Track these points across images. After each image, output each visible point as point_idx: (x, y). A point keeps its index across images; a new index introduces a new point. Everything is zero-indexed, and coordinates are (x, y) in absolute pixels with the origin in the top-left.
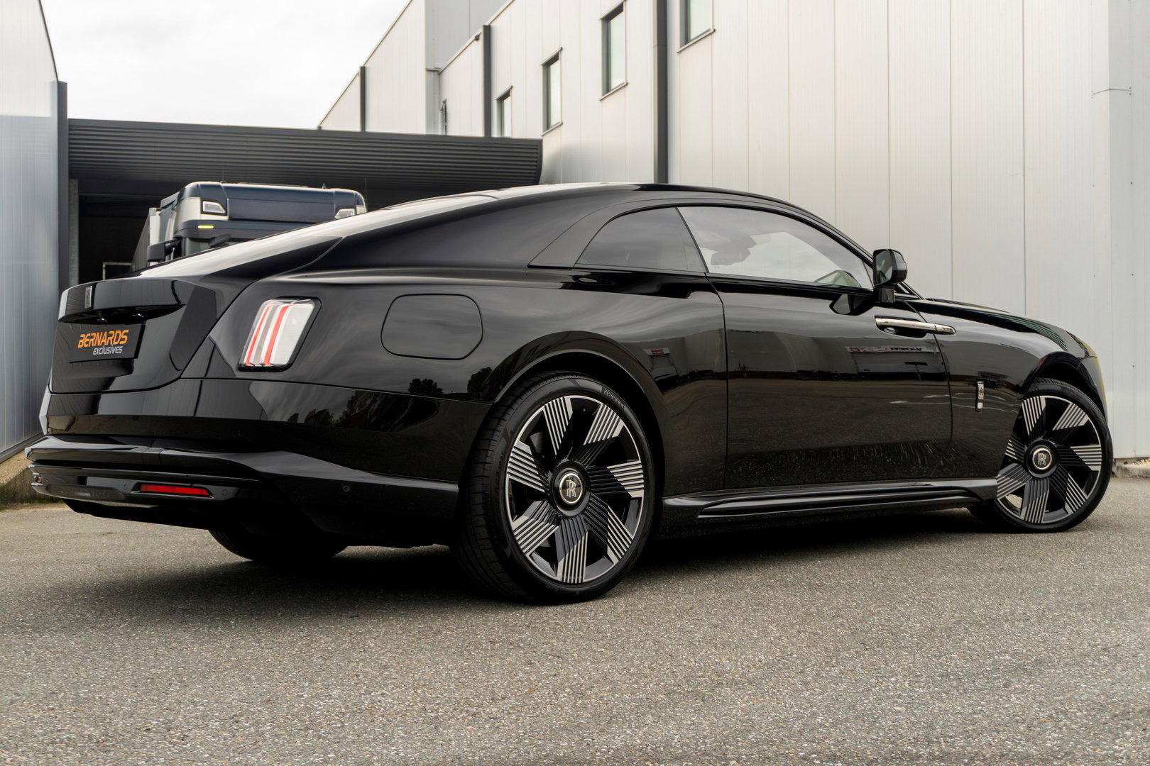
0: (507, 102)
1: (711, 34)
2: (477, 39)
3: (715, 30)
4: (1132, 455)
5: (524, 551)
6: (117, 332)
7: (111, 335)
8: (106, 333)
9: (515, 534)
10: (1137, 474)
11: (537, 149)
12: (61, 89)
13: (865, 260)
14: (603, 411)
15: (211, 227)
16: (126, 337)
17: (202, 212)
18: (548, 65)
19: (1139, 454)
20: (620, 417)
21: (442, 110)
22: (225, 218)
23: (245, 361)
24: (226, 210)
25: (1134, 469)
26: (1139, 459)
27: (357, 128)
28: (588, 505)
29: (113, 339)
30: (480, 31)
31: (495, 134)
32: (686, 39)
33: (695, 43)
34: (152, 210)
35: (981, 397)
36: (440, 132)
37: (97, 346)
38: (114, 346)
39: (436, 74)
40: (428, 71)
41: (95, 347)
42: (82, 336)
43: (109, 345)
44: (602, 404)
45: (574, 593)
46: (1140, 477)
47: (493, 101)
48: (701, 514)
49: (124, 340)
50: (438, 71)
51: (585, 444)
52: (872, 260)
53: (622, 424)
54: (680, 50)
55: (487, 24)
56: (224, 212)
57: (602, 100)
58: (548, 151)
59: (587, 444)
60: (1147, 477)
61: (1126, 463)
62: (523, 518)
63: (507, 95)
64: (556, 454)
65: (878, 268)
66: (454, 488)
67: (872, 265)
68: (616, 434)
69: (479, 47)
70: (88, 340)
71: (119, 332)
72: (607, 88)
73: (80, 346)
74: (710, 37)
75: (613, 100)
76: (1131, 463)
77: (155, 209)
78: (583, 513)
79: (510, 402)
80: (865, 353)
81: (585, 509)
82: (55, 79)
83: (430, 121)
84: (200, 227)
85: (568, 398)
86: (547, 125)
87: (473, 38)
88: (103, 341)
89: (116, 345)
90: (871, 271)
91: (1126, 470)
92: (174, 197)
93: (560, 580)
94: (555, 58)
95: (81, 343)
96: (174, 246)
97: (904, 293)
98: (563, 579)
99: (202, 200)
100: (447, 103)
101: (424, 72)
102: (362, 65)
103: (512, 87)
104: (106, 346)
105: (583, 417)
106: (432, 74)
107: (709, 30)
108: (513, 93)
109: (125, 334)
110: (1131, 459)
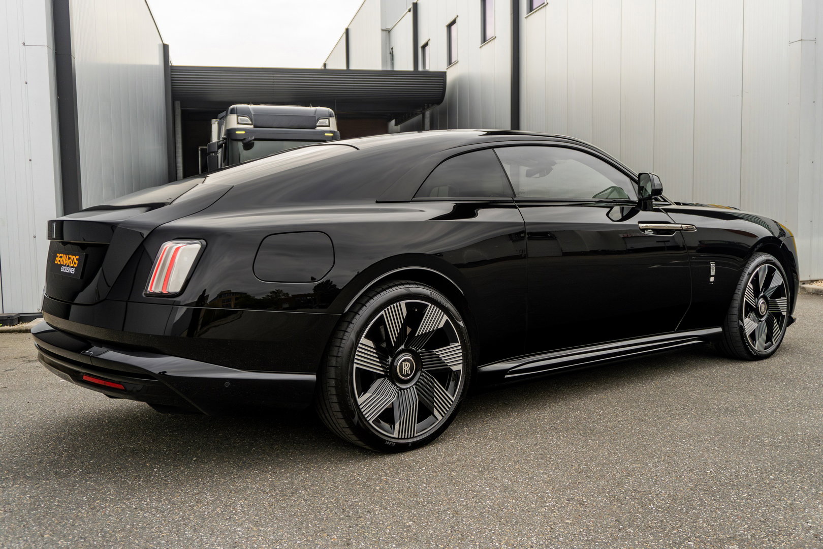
0: (427, 48)
1: (545, 6)
2: (410, 11)
3: (547, 4)
4: (808, 279)
5: (368, 419)
9: (361, 407)
10: (811, 291)
11: (443, 77)
12: (166, 48)
13: (632, 179)
14: (431, 309)
15: (243, 132)
17: (238, 123)
18: (449, 26)
19: (813, 278)
20: (444, 313)
21: (391, 53)
22: (252, 126)
24: (252, 122)
25: (810, 288)
26: (812, 281)
27: (344, 67)
28: (419, 378)
30: (411, 6)
31: (420, 69)
32: (531, 9)
33: (536, 11)
34: (214, 121)
36: (389, 68)
39: (388, 32)
40: (383, 30)
44: (430, 305)
45: (407, 444)
46: (813, 293)
47: (419, 49)
50: (388, 30)
51: (416, 335)
52: (637, 179)
53: (445, 318)
54: (526, 16)
55: (415, 1)
56: (251, 123)
57: (481, 47)
58: (450, 78)
59: (418, 335)
60: (818, 294)
61: (804, 284)
62: (368, 395)
63: (426, 44)
64: (393, 345)
65: (641, 184)
66: (313, 377)
67: (638, 182)
68: (441, 326)
69: (411, 15)
72: (484, 40)
74: (544, 8)
75: (488, 46)
76: (807, 283)
77: (215, 120)
78: (415, 384)
79: (357, 308)
80: (632, 237)
81: (418, 381)
82: (162, 43)
83: (384, 62)
84: (237, 132)
85: (403, 303)
86: (450, 63)
87: (408, 10)
88: (67, 262)
90: (636, 186)
91: (804, 289)
92: (224, 113)
93: (397, 437)
94: (454, 22)
96: (223, 143)
97: (660, 201)
98: (399, 436)
99: (238, 117)
100: (394, 49)
101: (380, 31)
102: (346, 27)
103: (429, 40)
105: (415, 315)
106: (385, 32)
107: (544, 3)
108: (430, 43)
110: (807, 281)
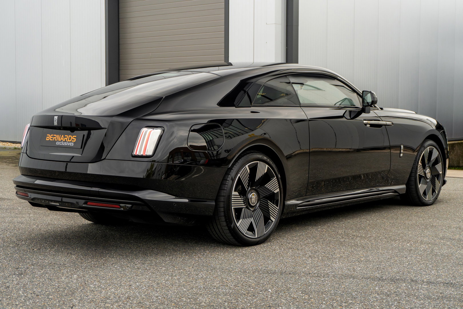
6: (69, 136)
7: (66, 137)
8: (63, 136)
16: (75, 139)
23: (135, 153)
29: (67, 139)
35: (402, 151)
37: (58, 141)
38: (69, 142)
41: (57, 141)
42: (48, 135)
43: (65, 141)
48: (298, 207)
49: (74, 140)
70: (52, 137)
71: (71, 136)
73: (47, 139)
89: (70, 142)
95: (48, 138)
104: (63, 142)
109: (74, 138)
